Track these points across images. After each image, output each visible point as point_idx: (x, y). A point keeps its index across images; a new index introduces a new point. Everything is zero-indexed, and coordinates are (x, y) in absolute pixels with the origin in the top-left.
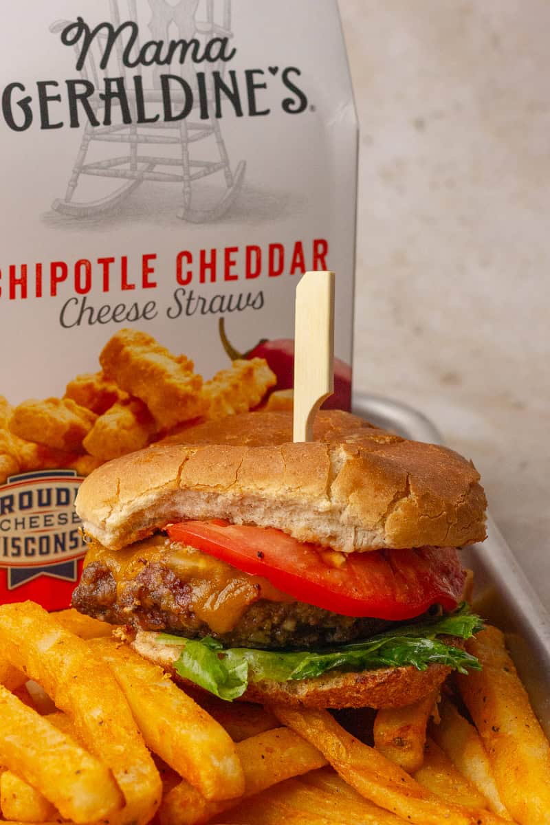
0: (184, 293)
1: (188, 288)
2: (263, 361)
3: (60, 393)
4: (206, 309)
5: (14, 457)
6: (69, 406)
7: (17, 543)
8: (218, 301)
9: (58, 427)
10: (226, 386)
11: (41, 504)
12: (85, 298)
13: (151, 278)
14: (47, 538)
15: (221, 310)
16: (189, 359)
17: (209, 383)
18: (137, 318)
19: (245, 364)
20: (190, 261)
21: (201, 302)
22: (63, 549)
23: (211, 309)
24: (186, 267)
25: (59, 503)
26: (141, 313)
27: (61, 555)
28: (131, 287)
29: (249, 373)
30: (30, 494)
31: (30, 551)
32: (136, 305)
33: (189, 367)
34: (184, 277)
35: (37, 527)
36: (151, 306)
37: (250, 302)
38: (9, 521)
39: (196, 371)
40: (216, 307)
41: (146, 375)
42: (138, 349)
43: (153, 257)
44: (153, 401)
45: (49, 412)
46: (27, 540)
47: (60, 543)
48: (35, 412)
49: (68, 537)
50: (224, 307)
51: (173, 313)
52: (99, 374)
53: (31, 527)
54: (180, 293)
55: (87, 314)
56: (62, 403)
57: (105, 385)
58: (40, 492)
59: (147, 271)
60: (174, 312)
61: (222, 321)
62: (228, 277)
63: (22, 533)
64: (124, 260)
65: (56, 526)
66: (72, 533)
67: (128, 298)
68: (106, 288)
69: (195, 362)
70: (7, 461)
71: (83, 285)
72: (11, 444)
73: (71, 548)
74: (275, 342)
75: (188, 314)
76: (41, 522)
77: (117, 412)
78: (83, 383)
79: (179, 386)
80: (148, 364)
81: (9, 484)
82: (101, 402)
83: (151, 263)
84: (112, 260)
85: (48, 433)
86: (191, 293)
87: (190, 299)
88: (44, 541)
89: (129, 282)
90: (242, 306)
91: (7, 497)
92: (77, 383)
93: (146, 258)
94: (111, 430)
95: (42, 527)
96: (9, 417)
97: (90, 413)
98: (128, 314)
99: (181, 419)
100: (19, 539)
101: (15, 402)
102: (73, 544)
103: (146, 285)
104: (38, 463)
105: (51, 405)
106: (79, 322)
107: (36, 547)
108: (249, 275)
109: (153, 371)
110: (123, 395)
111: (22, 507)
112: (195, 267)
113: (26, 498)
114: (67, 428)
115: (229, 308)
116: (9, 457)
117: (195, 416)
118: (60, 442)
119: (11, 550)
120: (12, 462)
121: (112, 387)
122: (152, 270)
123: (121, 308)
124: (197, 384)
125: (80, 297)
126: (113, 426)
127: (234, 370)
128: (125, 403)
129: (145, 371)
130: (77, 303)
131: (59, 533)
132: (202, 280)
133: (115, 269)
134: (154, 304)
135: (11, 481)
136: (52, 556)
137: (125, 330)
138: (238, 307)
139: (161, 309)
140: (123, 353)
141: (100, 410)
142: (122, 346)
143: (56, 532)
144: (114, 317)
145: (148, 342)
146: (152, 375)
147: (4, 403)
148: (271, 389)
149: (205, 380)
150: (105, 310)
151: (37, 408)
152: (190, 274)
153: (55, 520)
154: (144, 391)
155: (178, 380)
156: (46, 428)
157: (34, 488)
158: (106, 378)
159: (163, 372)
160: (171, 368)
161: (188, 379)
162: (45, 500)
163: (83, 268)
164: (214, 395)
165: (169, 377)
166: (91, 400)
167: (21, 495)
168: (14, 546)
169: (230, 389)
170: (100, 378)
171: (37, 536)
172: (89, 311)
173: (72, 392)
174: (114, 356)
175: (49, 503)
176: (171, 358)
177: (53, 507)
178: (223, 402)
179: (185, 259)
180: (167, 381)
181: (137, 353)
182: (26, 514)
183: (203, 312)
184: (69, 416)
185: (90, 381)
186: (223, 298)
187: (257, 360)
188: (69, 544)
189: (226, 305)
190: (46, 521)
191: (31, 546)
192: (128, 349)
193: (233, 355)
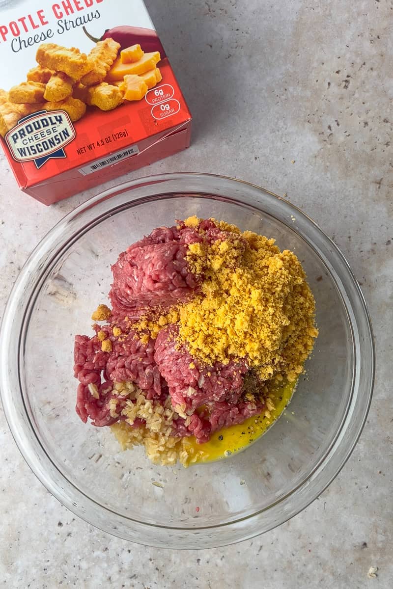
0: (62, 22)
1: (63, 19)
2: (111, 39)
3: (25, 80)
4: (75, 25)
5: (17, 112)
6: (31, 84)
7: (33, 148)
8: (79, 20)
9: (30, 94)
10: (98, 54)
11: (36, 129)
12: (19, 37)
13: (45, 20)
14: (45, 142)
15: (81, 23)
16: (76, 48)
17: (89, 55)
18: (45, 39)
19: (102, 42)
20: (59, 8)
21: (71, 23)
22: (55, 145)
23: (77, 24)
24: (58, 11)
25: (44, 126)
26: (46, 36)
27: (54, 148)
28: (38, 26)
29: (106, 46)
30: (30, 126)
31: (40, 150)
32: (43, 33)
33: (77, 51)
34: (59, 15)
35: (39, 138)
36: (49, 31)
37: (94, 16)
38: (26, 140)
39: (81, 52)
40: (79, 23)
41: (60, 61)
42: (52, 51)
43: (42, 11)
44: (68, 70)
45: (23, 89)
46: (37, 145)
47: (52, 143)
48: (18, 91)
49: (54, 139)
50: (83, 22)
51: (60, 32)
52: (39, 67)
53: (36, 139)
54: (60, 23)
55: (23, 44)
56: (28, 83)
57: (43, 70)
58: (34, 123)
59: (41, 18)
60: (61, 30)
61: (84, 28)
62: (79, 9)
63: (34, 143)
64: (30, 17)
65: (47, 136)
66: (55, 137)
67: (38, 31)
68: (27, 31)
69: (79, 48)
70: (14, 115)
71: (16, 32)
72: (13, 107)
73: (58, 143)
74: (112, 29)
75: (67, 30)
76: (39, 136)
77: (53, 80)
78: (33, 72)
79: (76, 61)
80: (58, 56)
81: (19, 124)
82: (45, 78)
83: (42, 14)
84: (24, 18)
85: (27, 98)
86: (65, 20)
87: (66, 23)
88: (45, 144)
89: (36, 25)
90: (90, 19)
91: (20, 130)
92: (31, 73)
93: (39, 13)
94: (54, 89)
95: (41, 138)
96: (8, 97)
97: (42, 84)
98: (41, 38)
99: (84, 74)
100: (33, 146)
101: (8, 89)
102: (58, 141)
103: (44, 23)
104: (28, 112)
105: (23, 86)
106: (21, 48)
107: (42, 147)
108: (88, 5)
109: (62, 58)
110: (53, 72)
111: (29, 133)
112: (62, 9)
113: (29, 128)
114: (35, 93)
115: (85, 21)
116: (15, 113)
117: (89, 71)
118: (33, 100)
119: (32, 152)
120: (17, 115)
121: (47, 70)
122: (44, 17)
123: (37, 37)
124: (84, 57)
125: (17, 38)
126: (54, 87)
127: (98, 47)
128: (55, 75)
129: (58, 59)
130: (16, 40)
131: (50, 138)
132: (68, 14)
133: (27, 21)
134: (51, 30)
135: (20, 123)
136: (51, 150)
137: (42, 45)
138: (89, 20)
139: (54, 31)
140: (45, 55)
141: (46, 82)
142: (44, 52)
143: (48, 139)
144: (35, 41)
145: (55, 47)
146: (63, 60)
147: (4, 91)
148: (119, 50)
149: (87, 54)
150: (30, 39)
151: (18, 89)
152: (61, 13)
153: (45, 133)
154: (61, 68)
155: (75, 58)
156: (25, 96)
157: (30, 123)
158: (42, 68)
159: (67, 57)
160: (70, 54)
161: (79, 57)
162: (37, 127)
163: (13, 26)
164: (94, 60)
165: (70, 58)
166: (40, 79)
167: (26, 127)
168: (32, 150)
169: (100, 55)
170: (39, 68)
171: (40, 143)
172: (23, 42)
173: (30, 78)
174: (42, 57)
175: (40, 127)
176: (68, 50)
177: (42, 128)
178: (99, 61)
179: (56, 8)
180: (70, 60)
181: (52, 53)
182: (32, 135)
183: (74, 27)
184: (34, 88)
185: (36, 71)
186: (80, 18)
187: (107, 39)
188: (56, 142)
189: (83, 21)
190: (42, 135)
191: (40, 148)
192: (46, 52)
193: (95, 40)
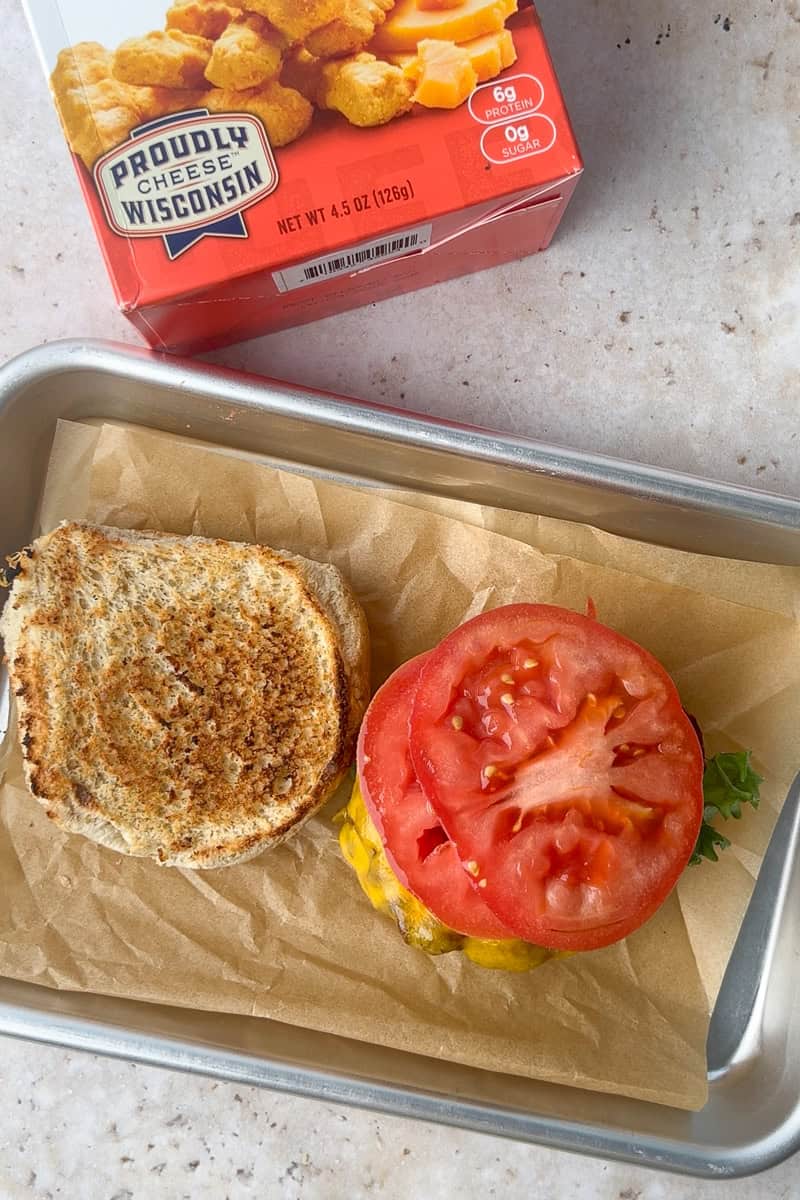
5: (130, 107)
7: (164, 205)
9: (170, 64)
14: (198, 192)
22: (221, 202)
25: (199, 150)
27: (219, 209)
30: (161, 145)
31: (182, 211)
35: (182, 181)
38: (147, 181)
45: (152, 48)
46: (174, 198)
47: (214, 195)
48: (139, 52)
49: (221, 187)
53: (175, 183)
56: (166, 34)
57: (210, 5)
58: (172, 141)
63: (167, 192)
65: (204, 176)
66: (224, 181)
70: (124, 113)
72: (122, 93)
73: (230, 199)
76: (184, 175)
77: (233, 33)
81: (134, 139)
85: (161, 73)
88: (195, 197)
91: (135, 155)
92: (177, 9)
94: (233, 55)
95: (187, 181)
97: (203, 40)
99: (314, 26)
100: (164, 200)
102: (230, 194)
104: (160, 109)
105: (154, 40)
110: (235, 12)
111: (157, 163)
113: (158, 151)
116: (124, 109)
117: (329, 20)
118: (177, 79)
120: (130, 113)
128: (241, 20)
131: (210, 184)
135: (135, 135)
136: (210, 213)
141: (214, 35)
143: (205, 184)
147: (101, 49)
151: (140, 48)
157: (163, 137)
162: (181, 149)
166: (199, 26)
167: (152, 149)
168: (161, 209)
171: (185, 192)
177: (193, 155)
182: (165, 169)
185: (191, 4)
190: (189, 173)
